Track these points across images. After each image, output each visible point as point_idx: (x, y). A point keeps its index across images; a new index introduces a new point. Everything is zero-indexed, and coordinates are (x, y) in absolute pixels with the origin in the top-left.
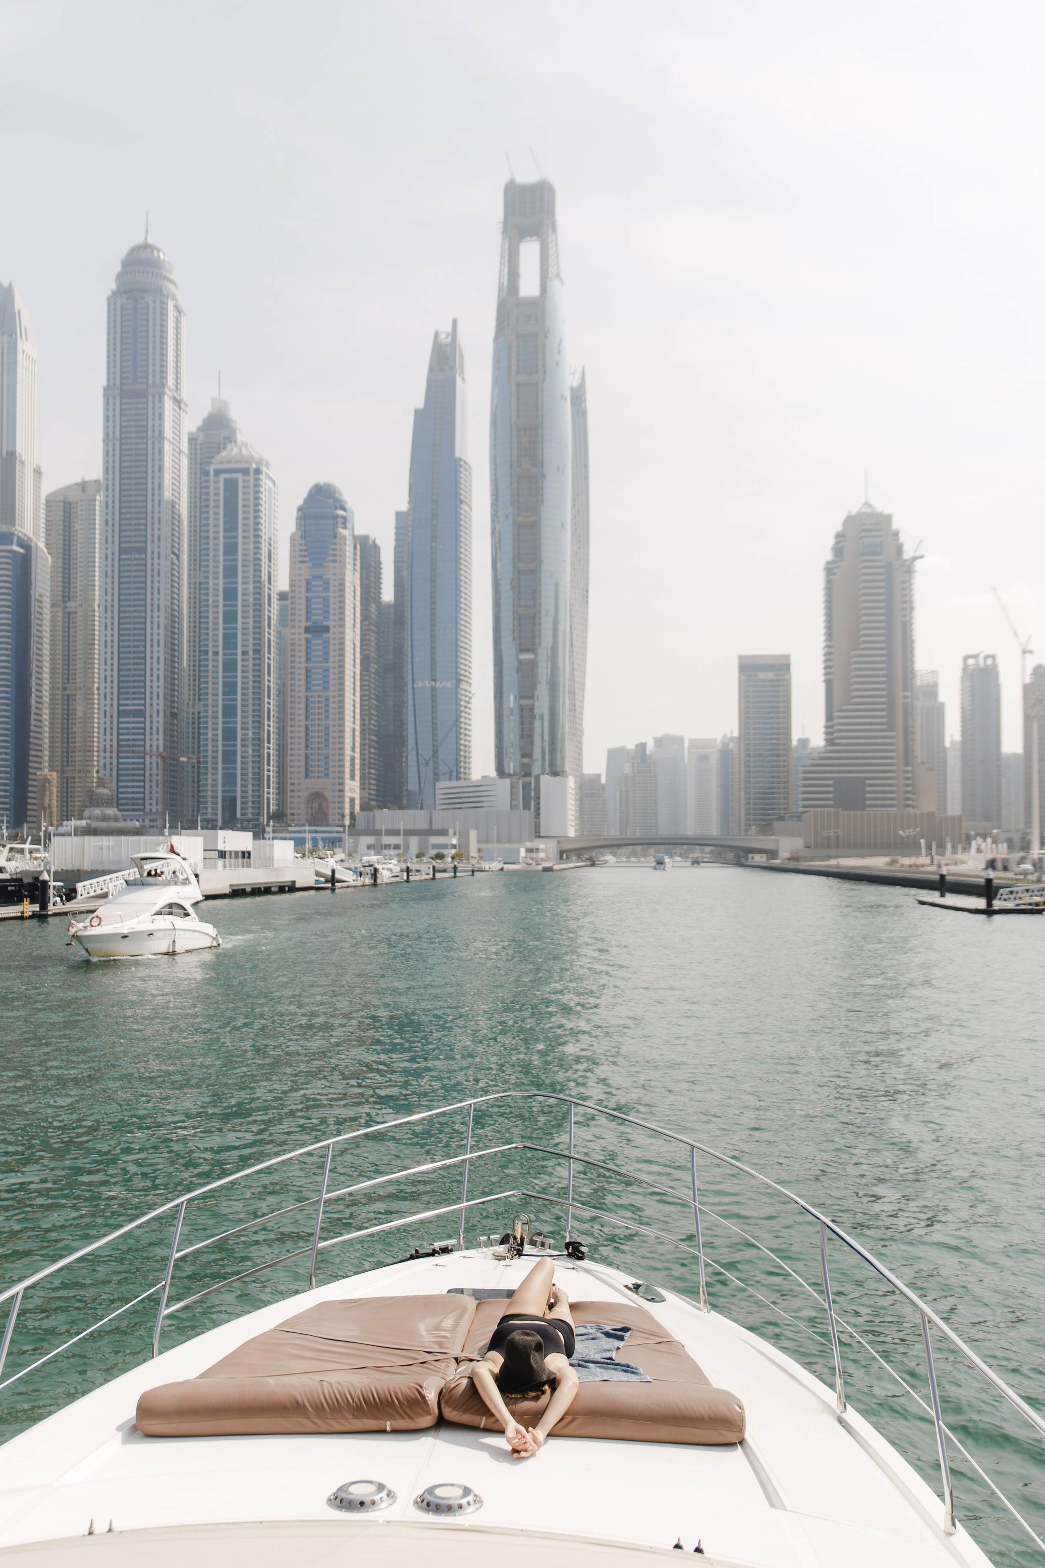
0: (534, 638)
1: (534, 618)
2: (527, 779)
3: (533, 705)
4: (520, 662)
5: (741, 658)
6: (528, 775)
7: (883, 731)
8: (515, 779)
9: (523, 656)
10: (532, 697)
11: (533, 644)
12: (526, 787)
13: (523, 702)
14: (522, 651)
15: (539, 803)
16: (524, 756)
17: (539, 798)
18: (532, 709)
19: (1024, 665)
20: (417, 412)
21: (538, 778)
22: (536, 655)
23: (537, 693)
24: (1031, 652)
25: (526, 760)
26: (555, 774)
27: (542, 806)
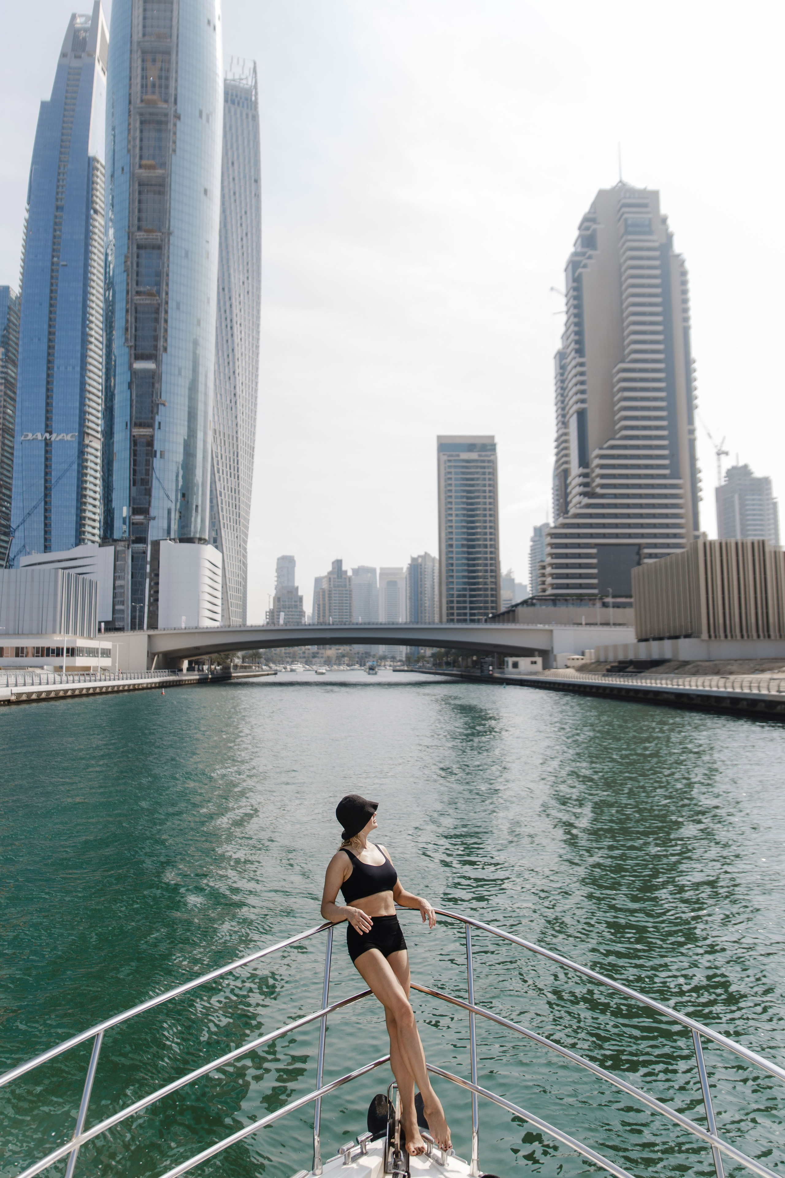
0: (156, 339)
1: (157, 311)
2: (140, 546)
3: (152, 436)
4: (134, 373)
5: (439, 438)
6: (142, 540)
7: (664, 477)
8: (121, 546)
9: (139, 365)
10: (151, 426)
11: (156, 347)
12: (138, 559)
13: (136, 431)
14: (139, 357)
15: (157, 584)
16: (136, 511)
17: (157, 575)
18: (150, 443)
19: (719, 466)
20: (44, 104)
21: (156, 545)
22: (158, 363)
23: (158, 418)
24: (727, 453)
25: (139, 518)
26: (185, 539)
27: (161, 587)
